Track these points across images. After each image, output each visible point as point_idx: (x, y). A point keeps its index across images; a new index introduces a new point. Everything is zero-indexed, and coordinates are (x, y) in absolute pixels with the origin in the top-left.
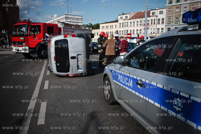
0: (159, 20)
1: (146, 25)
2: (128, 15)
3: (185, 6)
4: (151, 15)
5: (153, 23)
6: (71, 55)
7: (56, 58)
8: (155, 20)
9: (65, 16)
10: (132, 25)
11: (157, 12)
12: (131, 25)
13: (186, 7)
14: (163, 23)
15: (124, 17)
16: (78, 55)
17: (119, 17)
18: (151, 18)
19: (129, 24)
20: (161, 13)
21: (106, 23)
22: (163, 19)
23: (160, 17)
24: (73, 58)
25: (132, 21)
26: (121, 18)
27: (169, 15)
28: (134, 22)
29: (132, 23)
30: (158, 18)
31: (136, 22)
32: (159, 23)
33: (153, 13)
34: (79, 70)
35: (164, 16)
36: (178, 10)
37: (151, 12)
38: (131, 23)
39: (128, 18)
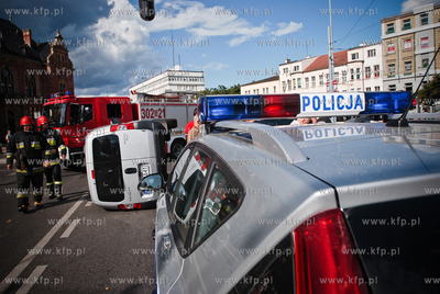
0: (368, 69)
1: (331, 85)
2: (299, 64)
3: (424, 35)
4: (350, 59)
5: (355, 77)
6: (125, 165)
7: (95, 174)
8: (358, 69)
9: (166, 74)
10: (310, 85)
11: (362, 53)
12: (307, 85)
13: (427, 38)
14: (377, 75)
15: (291, 67)
16: (140, 165)
17: (281, 68)
18: (350, 66)
19: (303, 81)
20: (371, 53)
21: (254, 83)
22: (376, 67)
23: (370, 62)
24: (130, 171)
25: (310, 75)
26: (285, 70)
27: (389, 58)
28: (313, 78)
29: (310, 79)
30: (366, 65)
31: (317, 78)
32: (368, 77)
33: (354, 56)
34: (145, 196)
35: (378, 60)
36: (408, 45)
37: (350, 54)
38: (307, 79)
39: (301, 70)
